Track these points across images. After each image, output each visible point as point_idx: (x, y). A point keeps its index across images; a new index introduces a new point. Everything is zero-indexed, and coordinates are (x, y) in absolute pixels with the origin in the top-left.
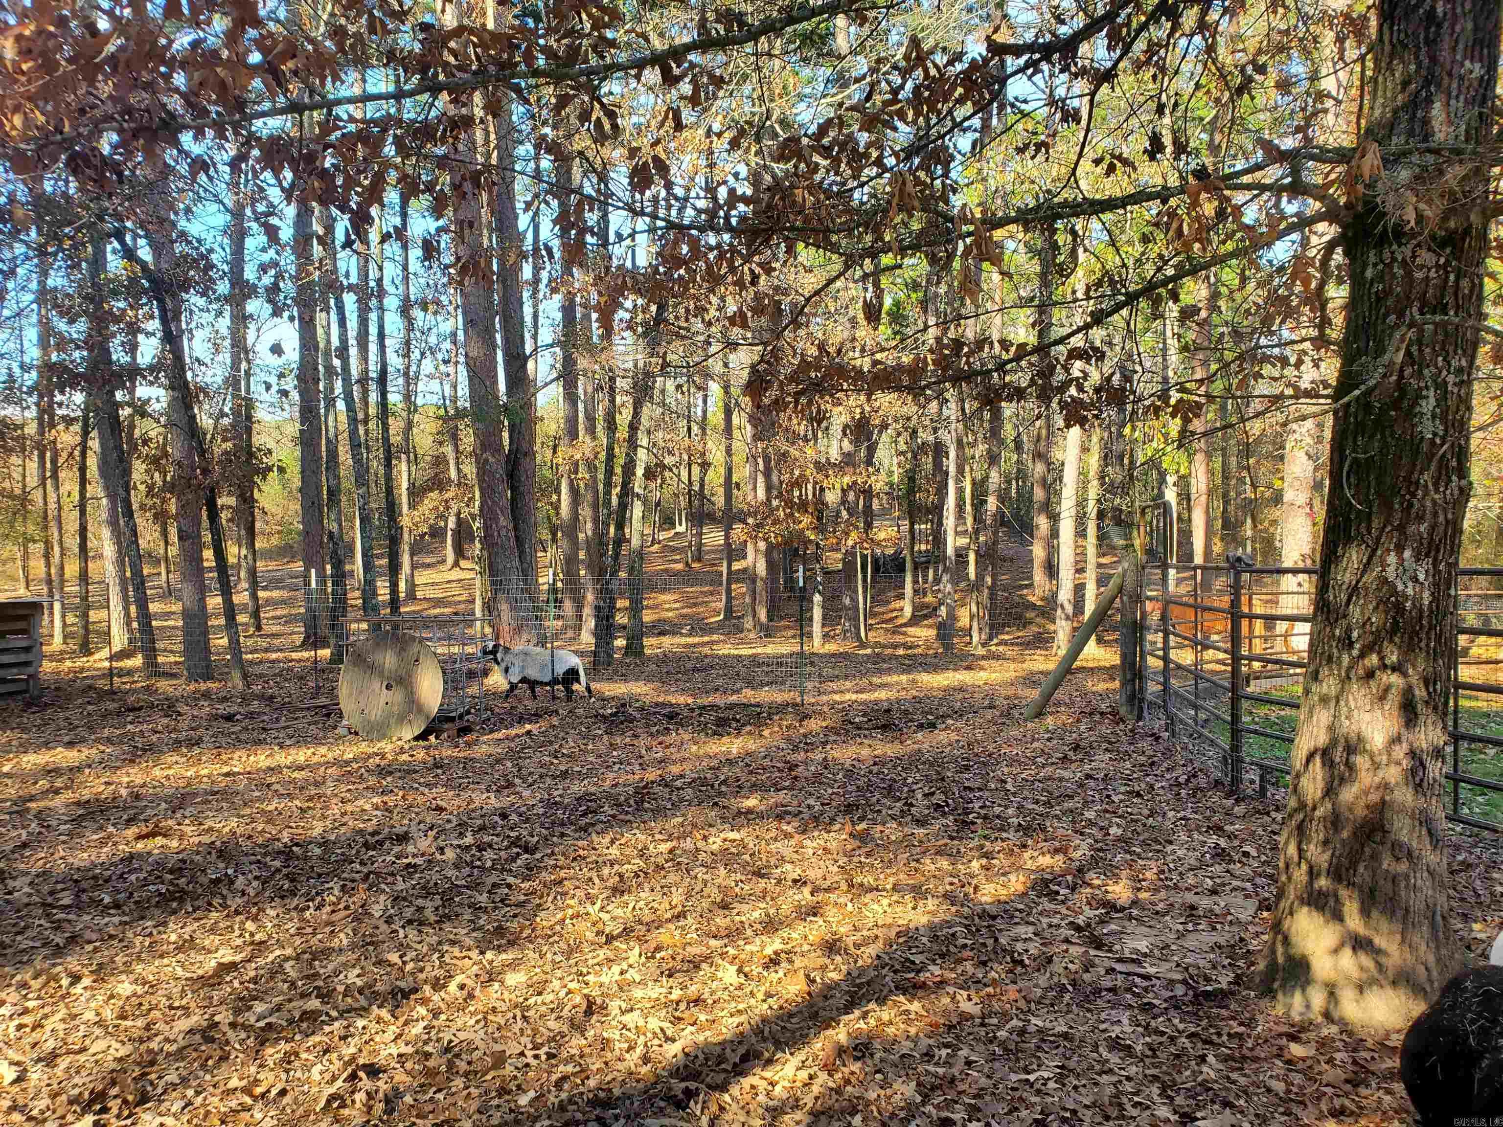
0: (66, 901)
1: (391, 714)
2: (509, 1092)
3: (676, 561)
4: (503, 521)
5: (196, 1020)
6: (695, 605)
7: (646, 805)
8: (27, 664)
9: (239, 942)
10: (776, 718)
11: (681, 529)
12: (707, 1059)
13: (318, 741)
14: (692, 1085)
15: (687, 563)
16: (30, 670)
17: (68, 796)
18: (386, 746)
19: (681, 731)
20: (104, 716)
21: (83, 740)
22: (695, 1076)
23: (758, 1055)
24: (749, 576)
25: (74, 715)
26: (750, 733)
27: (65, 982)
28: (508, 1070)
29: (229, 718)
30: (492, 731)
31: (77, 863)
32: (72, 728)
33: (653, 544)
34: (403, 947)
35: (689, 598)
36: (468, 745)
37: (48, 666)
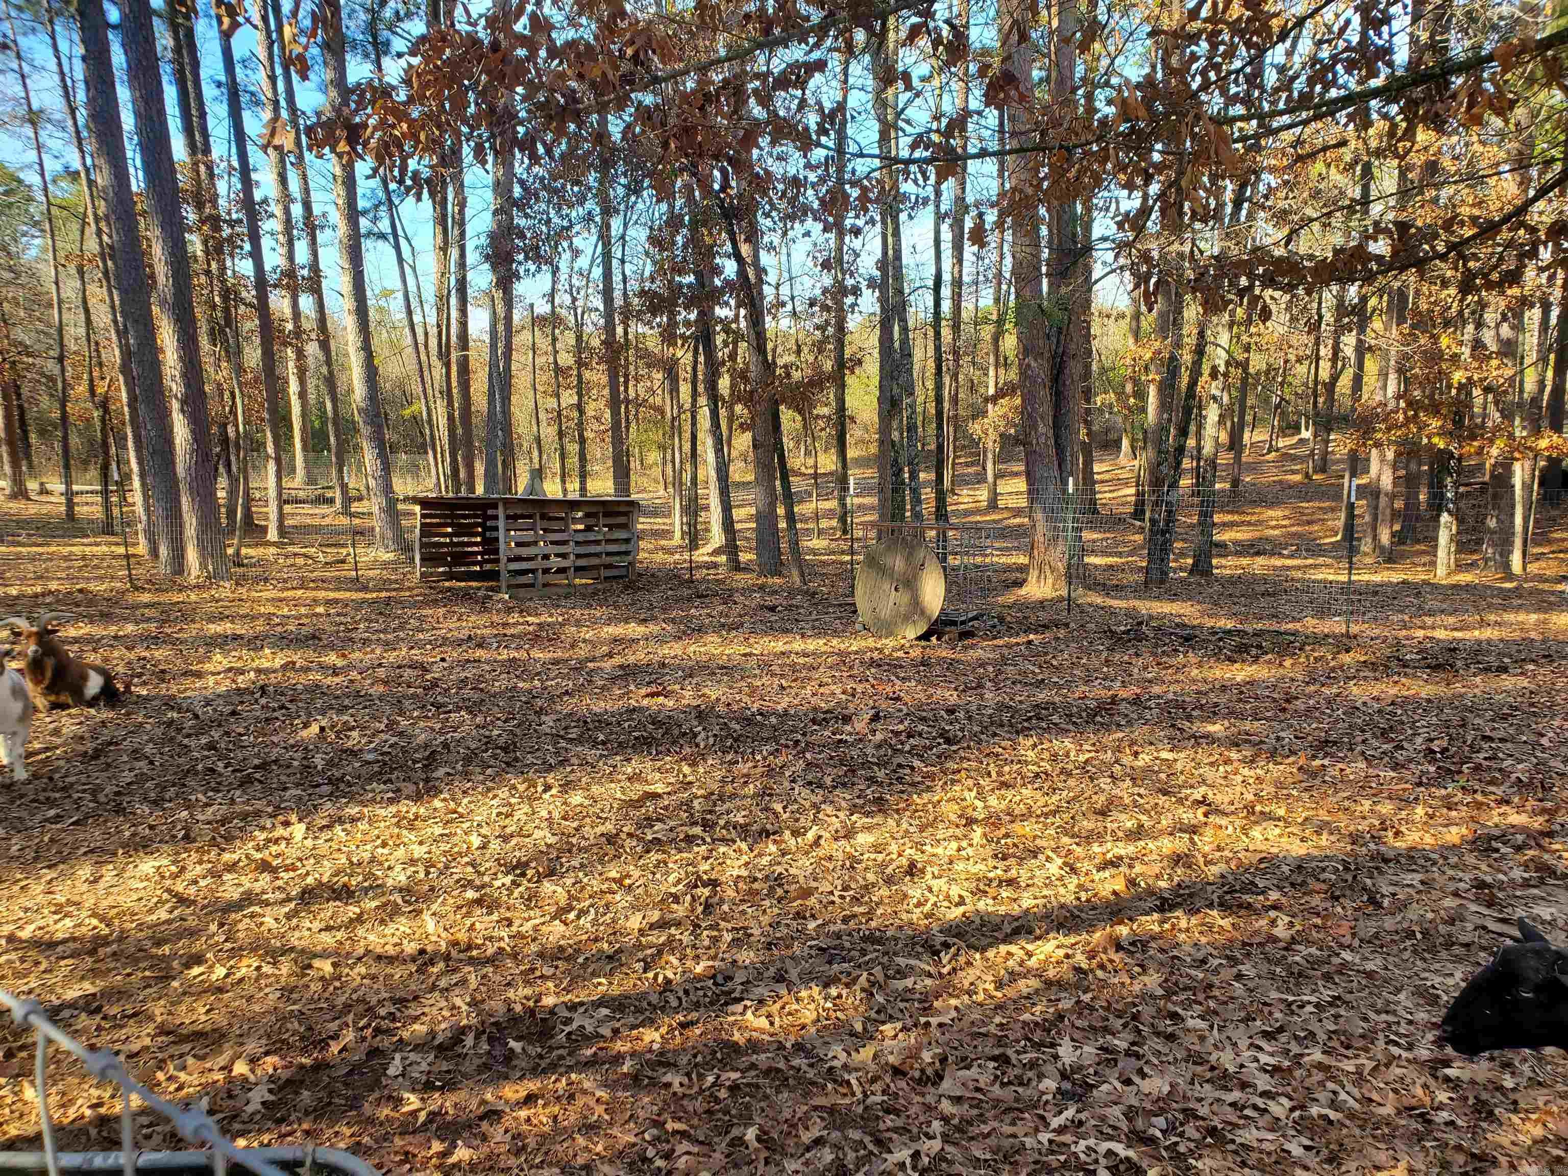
0: (573, 736)
1: (898, 614)
2: (805, 918)
3: (1294, 472)
4: (1042, 429)
5: (609, 827)
6: (1309, 523)
7: (1098, 719)
8: (627, 553)
9: (673, 780)
10: (1308, 648)
11: (1306, 434)
12: (982, 926)
13: (836, 633)
14: (951, 940)
15: (1307, 475)
16: (630, 558)
17: (617, 660)
18: (889, 643)
19: (1190, 654)
20: (677, 601)
21: (654, 618)
22: (958, 935)
23: (1030, 932)
24: (1371, 492)
25: (655, 598)
26: (1269, 662)
27: (540, 789)
28: (812, 901)
29: (772, 609)
30: (995, 638)
31: (596, 709)
32: (651, 608)
33: (1269, 452)
34: (789, 801)
35: (1303, 514)
36: (965, 648)
37: (642, 555)
